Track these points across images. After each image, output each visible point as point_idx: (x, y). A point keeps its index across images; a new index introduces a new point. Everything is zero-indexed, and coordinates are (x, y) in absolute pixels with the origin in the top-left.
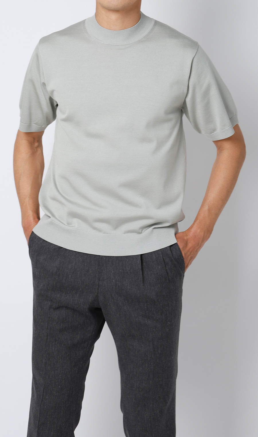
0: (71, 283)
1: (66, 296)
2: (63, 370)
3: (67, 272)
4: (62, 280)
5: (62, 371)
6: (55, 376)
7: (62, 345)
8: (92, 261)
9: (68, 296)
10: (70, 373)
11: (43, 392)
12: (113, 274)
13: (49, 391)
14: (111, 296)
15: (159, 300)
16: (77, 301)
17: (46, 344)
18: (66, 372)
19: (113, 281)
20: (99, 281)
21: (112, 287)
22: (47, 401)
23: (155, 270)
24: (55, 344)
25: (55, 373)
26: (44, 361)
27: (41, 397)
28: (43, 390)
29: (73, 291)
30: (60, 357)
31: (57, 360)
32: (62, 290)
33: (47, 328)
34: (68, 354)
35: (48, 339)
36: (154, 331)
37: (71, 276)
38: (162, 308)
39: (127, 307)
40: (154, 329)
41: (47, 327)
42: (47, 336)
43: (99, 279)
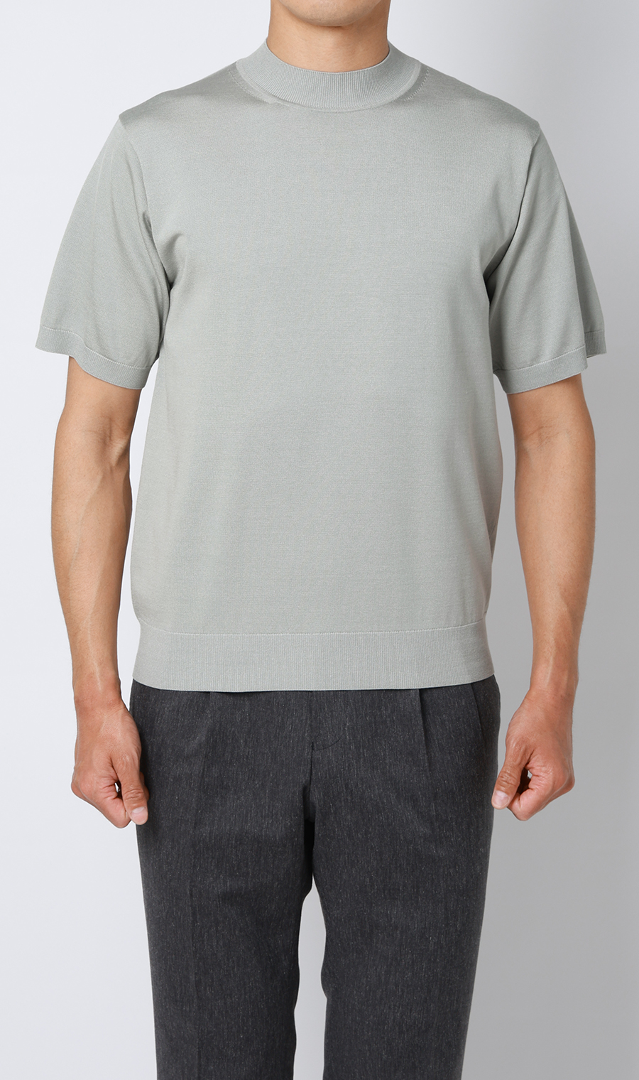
0: (247, 758)
1: (238, 798)
2: (245, 994)
3: (234, 732)
4: (224, 755)
5: (243, 997)
6: (227, 1012)
7: (237, 932)
8: (290, 700)
9: (242, 798)
10: (263, 997)
11: (200, 1058)
12: (348, 728)
13: (216, 1050)
14: (347, 788)
15: (464, 789)
16: (269, 807)
17: (193, 935)
18: (253, 997)
19: (350, 749)
20: (313, 749)
21: (349, 765)
22: (214, 1076)
23: (453, 712)
24: (217, 931)
25: (225, 1003)
26: (192, 978)
27: (196, 1070)
28: (199, 1052)
29: (254, 780)
30: (233, 962)
31: (227, 971)
32: (225, 783)
33: (191, 895)
34: (253, 952)
35: (197, 922)
36: (450, 875)
37: (246, 742)
38: (469, 811)
39: (388, 816)
40: (451, 871)
41: (191, 891)
42: (194, 914)
43: (313, 746)
